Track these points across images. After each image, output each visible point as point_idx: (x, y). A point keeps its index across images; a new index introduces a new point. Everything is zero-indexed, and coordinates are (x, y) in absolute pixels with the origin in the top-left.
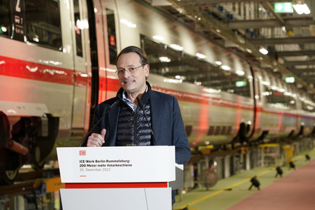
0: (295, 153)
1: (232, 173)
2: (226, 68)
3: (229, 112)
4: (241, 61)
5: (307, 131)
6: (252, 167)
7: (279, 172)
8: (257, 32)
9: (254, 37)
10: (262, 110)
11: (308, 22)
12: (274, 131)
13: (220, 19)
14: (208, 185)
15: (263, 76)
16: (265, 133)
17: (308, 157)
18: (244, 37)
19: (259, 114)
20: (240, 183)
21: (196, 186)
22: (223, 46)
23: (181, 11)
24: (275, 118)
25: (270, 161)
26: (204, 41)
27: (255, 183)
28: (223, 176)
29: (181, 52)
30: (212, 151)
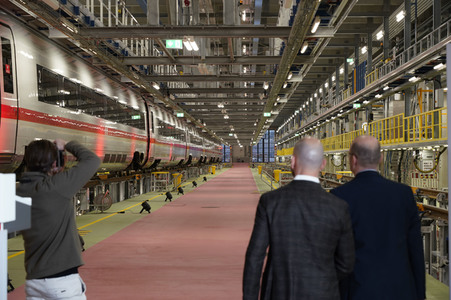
0: (183, 180)
1: (126, 197)
2: (122, 102)
3: (125, 141)
4: (137, 97)
5: (195, 160)
6: (145, 192)
7: (169, 197)
8: (150, 69)
9: (148, 74)
10: (155, 141)
11: (197, 60)
12: (166, 160)
13: (115, 55)
14: (103, 209)
15: (157, 111)
16: (158, 161)
17: (195, 184)
18: (139, 73)
19: (152, 145)
20: (133, 206)
21: (91, 209)
22: (119, 82)
23: (78, 45)
24: (167, 149)
25: (161, 187)
26: (102, 77)
27: (146, 207)
28: (118, 200)
29: (79, 84)
30: (109, 176)
